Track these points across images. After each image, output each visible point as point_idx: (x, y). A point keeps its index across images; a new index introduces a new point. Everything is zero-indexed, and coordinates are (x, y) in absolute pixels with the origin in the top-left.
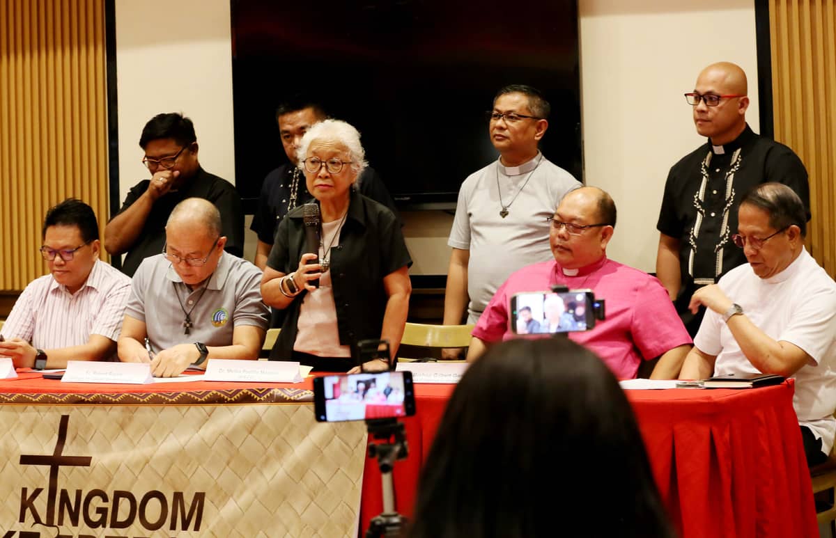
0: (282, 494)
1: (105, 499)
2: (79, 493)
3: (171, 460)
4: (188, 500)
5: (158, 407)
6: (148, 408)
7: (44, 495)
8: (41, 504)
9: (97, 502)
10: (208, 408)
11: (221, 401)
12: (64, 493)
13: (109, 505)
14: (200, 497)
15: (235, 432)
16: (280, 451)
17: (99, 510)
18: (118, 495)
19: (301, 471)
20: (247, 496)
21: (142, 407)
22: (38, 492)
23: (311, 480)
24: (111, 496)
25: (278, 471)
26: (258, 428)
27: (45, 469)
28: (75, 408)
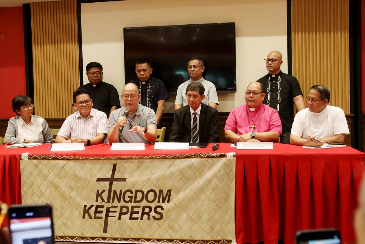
0: (202, 190)
1: (132, 193)
2: (121, 191)
3: (158, 179)
4: (165, 192)
5: (152, 160)
6: (148, 161)
7: (106, 193)
8: (105, 196)
9: (128, 194)
10: (173, 160)
11: (178, 158)
12: (115, 191)
13: (133, 195)
14: (169, 191)
15: (184, 168)
16: (201, 175)
17: (129, 197)
18: (137, 191)
19: (209, 181)
20: (188, 190)
21: (146, 160)
22: (104, 191)
23: (213, 184)
24: (134, 192)
25: (201, 182)
26: (192, 167)
27: (108, 183)
28: (119, 161)
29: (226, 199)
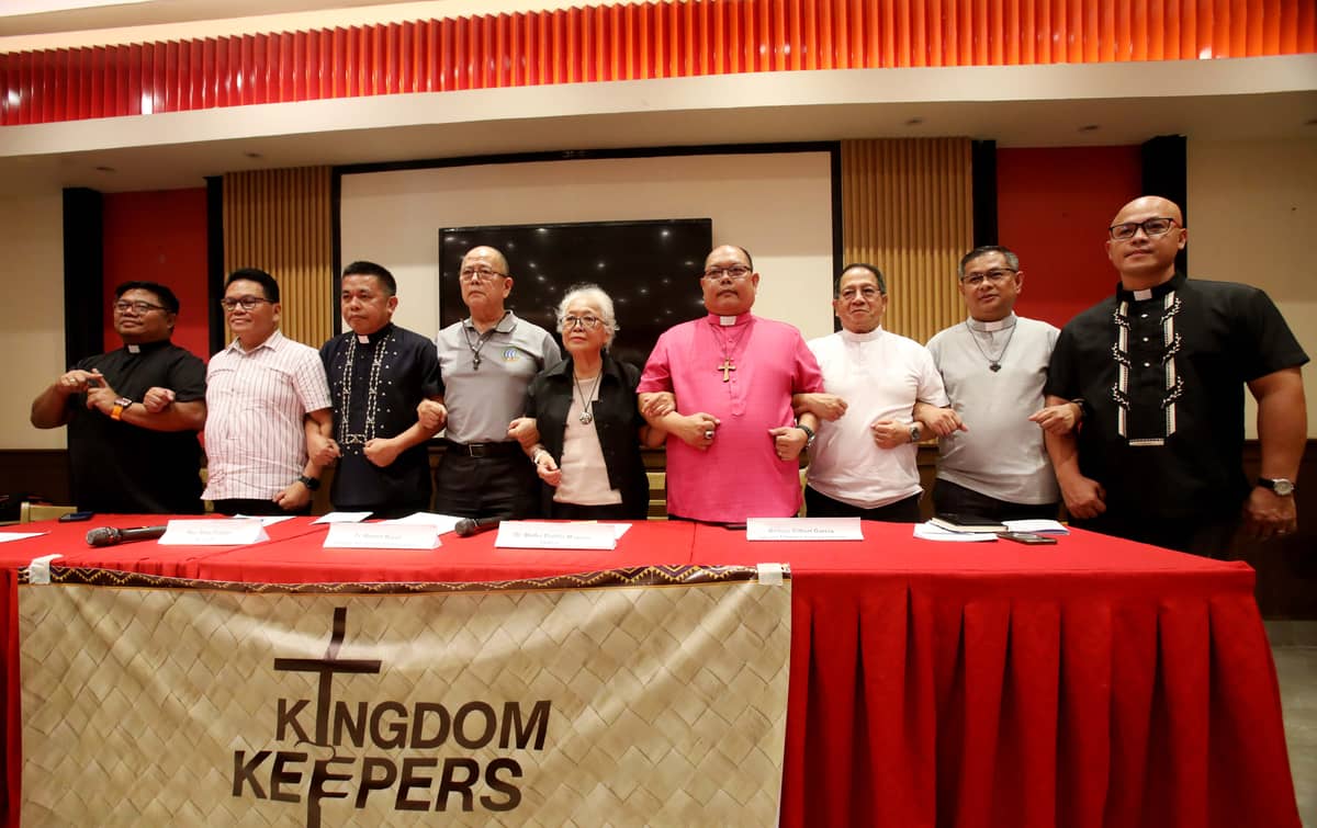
0: (664, 699)
1: (403, 713)
2: (363, 707)
3: (500, 664)
4: (526, 712)
5: (478, 595)
6: (464, 597)
7: (312, 709)
8: (307, 719)
9: (390, 716)
10: (553, 594)
11: (574, 586)
12: (341, 707)
13: (409, 721)
14: (543, 708)
15: (596, 626)
16: (660, 647)
17: (393, 727)
18: (421, 708)
19: (691, 669)
20: (613, 704)
21: (453, 596)
22: (301, 704)
23: (706, 679)
24: (411, 710)
25: (659, 671)
26: (629, 618)
27: (312, 678)
28: (355, 599)
29: (756, 736)
